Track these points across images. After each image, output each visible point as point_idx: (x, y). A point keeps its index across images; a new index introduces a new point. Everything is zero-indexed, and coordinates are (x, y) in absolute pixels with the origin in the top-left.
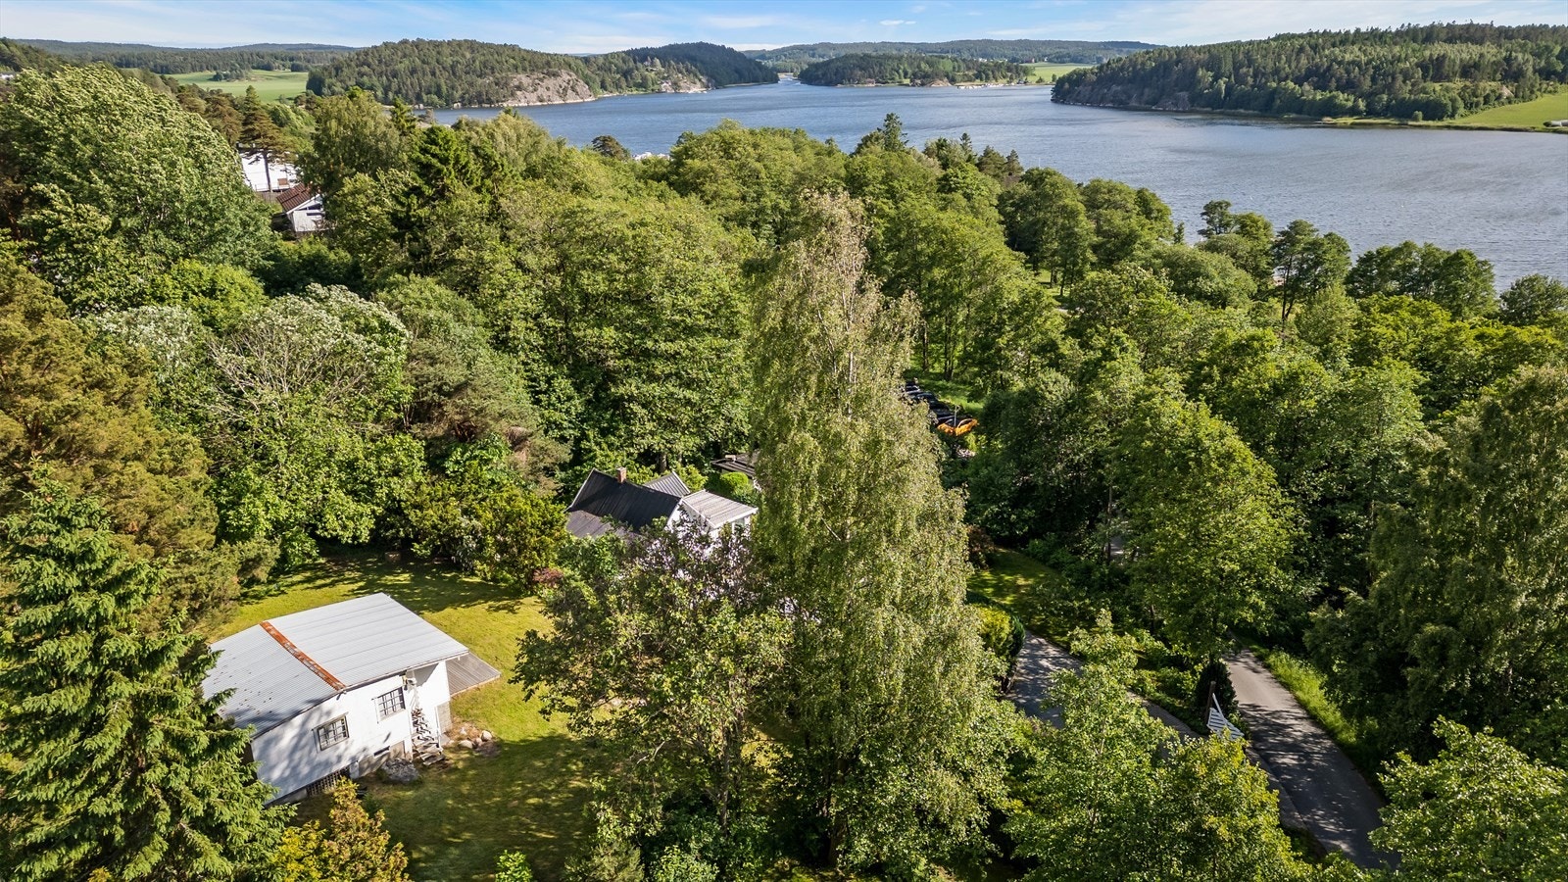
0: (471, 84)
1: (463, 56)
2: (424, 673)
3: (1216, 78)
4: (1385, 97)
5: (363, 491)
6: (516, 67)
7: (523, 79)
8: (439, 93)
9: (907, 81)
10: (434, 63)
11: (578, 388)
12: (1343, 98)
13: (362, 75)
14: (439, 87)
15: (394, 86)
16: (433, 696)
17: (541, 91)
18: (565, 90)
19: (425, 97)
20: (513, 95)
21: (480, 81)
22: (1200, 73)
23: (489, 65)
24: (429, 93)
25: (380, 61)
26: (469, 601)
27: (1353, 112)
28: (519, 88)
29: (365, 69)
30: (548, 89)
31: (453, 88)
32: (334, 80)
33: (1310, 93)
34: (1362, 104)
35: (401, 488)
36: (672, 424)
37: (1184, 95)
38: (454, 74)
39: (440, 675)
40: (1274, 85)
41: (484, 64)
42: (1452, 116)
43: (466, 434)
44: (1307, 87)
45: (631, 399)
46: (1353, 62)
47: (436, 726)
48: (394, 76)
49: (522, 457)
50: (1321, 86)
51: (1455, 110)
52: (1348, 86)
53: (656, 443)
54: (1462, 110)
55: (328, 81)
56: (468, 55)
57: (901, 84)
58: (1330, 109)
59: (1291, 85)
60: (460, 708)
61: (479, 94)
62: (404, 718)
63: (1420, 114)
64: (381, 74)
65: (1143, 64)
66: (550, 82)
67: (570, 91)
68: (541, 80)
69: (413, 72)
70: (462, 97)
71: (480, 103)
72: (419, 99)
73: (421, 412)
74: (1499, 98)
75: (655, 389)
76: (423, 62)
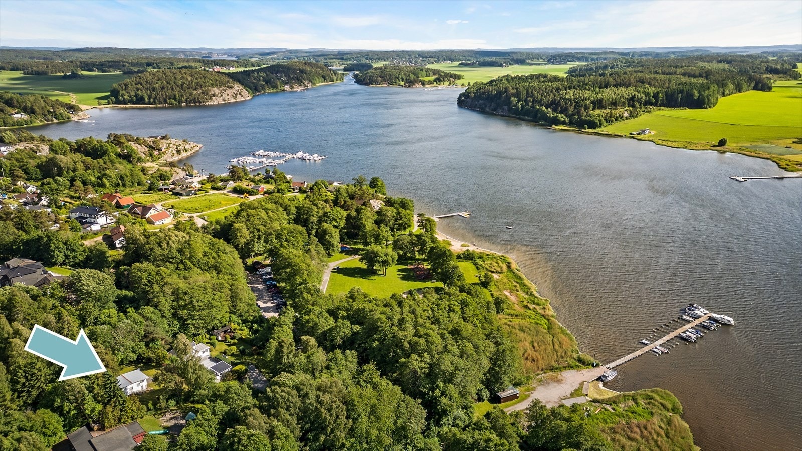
0: (191, 94)
1: (187, 79)
2: (143, 381)
3: (519, 101)
4: (576, 117)
5: (134, 352)
6: (212, 85)
7: (216, 90)
8: (175, 99)
9: (402, 83)
10: (173, 83)
11: (179, 322)
12: (562, 117)
13: (138, 89)
14: (175, 96)
15: (153, 96)
16: (145, 384)
17: (224, 96)
18: (236, 95)
19: (168, 101)
20: (211, 99)
21: (195, 92)
22: (512, 98)
23: (199, 84)
24: (170, 98)
25: (147, 82)
26: (152, 369)
27: (564, 123)
28: (214, 95)
29: (140, 86)
30: (228, 95)
31: (182, 96)
32: (124, 92)
33: (551, 113)
34: (567, 120)
35: (141, 351)
36: (199, 328)
37: (506, 107)
38: (182, 89)
39: (146, 381)
40: (538, 107)
41: (197, 84)
42: (600, 127)
43: (153, 340)
44: (549, 110)
45: (189, 324)
46: (568, 99)
47: (145, 388)
48: (154, 91)
49: (163, 342)
50: (555, 110)
51: (601, 124)
52: (564, 111)
53: (195, 332)
54: (605, 124)
55: (121, 92)
56: (189, 79)
57: (400, 85)
58: (556, 122)
59: (544, 108)
60: (148, 385)
61: (195, 99)
62: (141, 387)
63: (587, 126)
64: (147, 89)
65: (492, 91)
66: (229, 91)
67: (238, 95)
68: (225, 90)
69: (163, 88)
70: (186, 100)
71: (195, 103)
72: (165, 101)
73: (146, 336)
74: (622, 118)
75: (194, 322)
76: (168, 83)
